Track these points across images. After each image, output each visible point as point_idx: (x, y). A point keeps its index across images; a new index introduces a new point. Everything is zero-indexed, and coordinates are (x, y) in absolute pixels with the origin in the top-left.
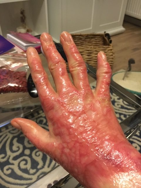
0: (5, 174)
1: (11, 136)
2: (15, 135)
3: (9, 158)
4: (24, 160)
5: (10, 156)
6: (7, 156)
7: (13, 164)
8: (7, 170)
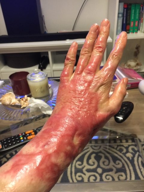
0: (76, 179)
1: (91, 150)
2: (95, 151)
3: (83, 168)
4: (94, 176)
5: (85, 166)
6: (83, 166)
7: (85, 174)
8: (79, 176)
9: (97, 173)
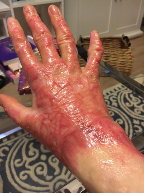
0: (21, 180)
2: (31, 139)
4: (40, 166)
5: (26, 161)
7: (29, 170)
9: (42, 161)
